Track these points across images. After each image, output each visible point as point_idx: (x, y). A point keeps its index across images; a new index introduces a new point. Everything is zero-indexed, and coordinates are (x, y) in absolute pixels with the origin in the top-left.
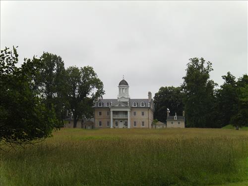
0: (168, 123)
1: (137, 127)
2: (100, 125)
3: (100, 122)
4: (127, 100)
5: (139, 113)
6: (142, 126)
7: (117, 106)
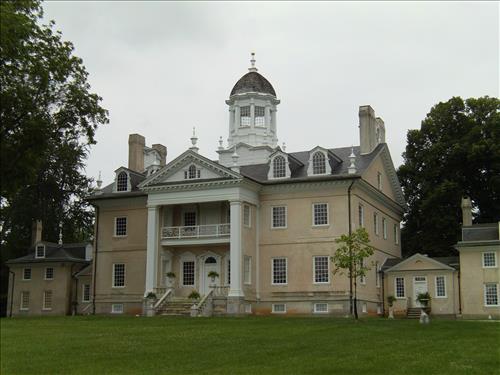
0: (465, 261)
1: (288, 286)
2: (120, 281)
3: (120, 269)
4: (261, 158)
5: (299, 209)
6: (314, 285)
7: (179, 177)
